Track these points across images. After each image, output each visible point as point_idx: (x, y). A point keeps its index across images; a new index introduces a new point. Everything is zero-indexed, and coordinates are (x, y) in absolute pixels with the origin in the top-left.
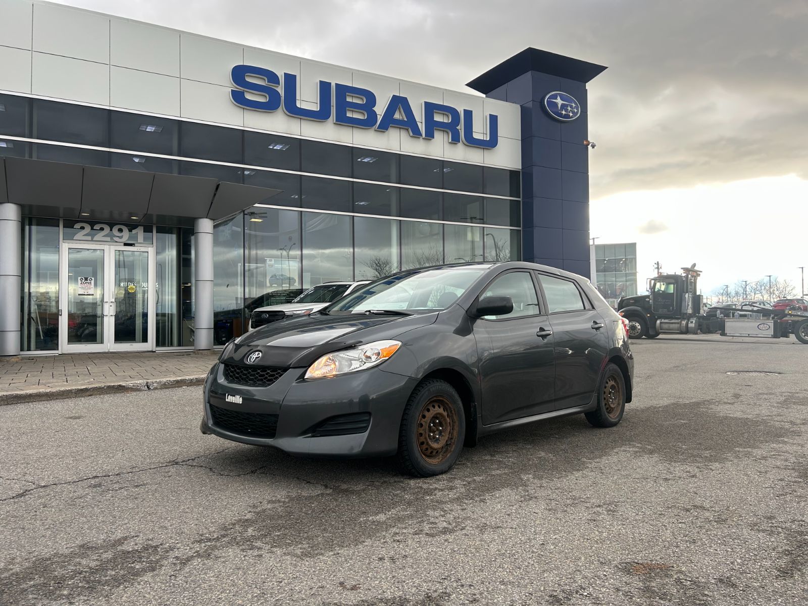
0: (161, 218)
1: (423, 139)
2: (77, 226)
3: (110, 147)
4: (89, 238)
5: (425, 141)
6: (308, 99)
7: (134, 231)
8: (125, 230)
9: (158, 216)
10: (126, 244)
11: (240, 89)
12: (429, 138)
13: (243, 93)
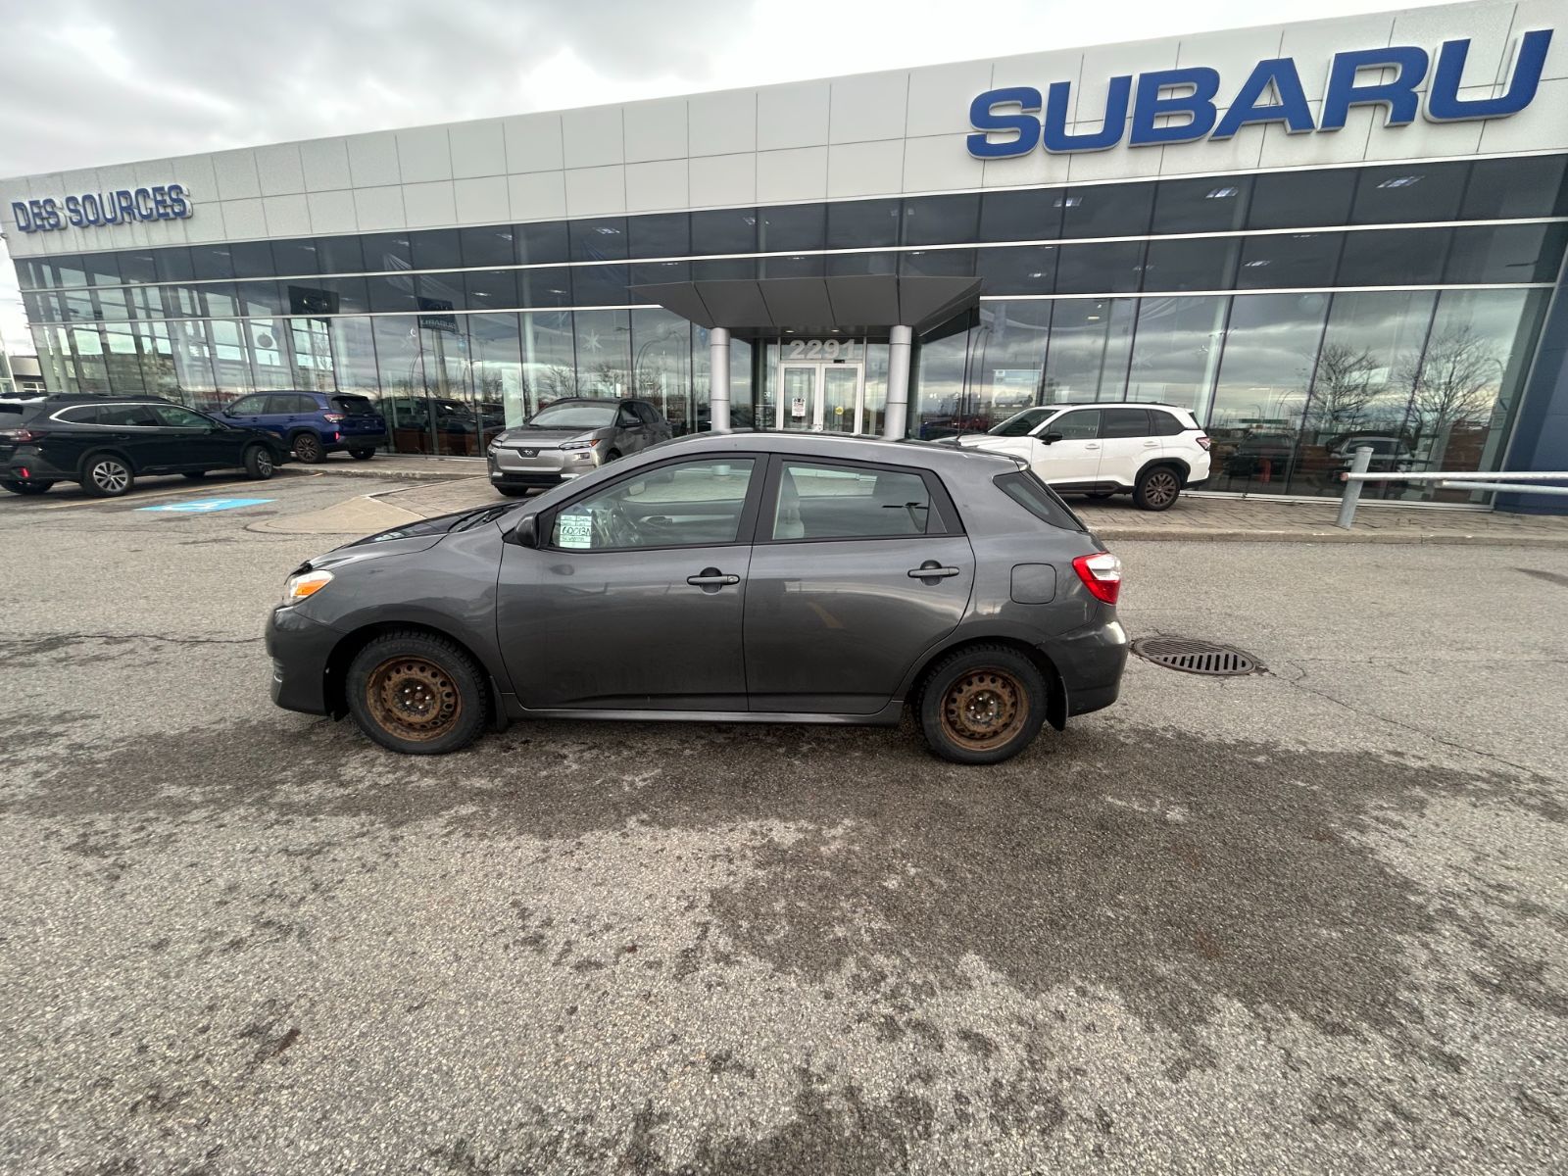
0: (859, 329)
1: (1319, 132)
2: (793, 344)
3: (826, 249)
4: (803, 356)
5: (1322, 136)
6: (1085, 117)
7: (845, 346)
8: (836, 343)
9: (869, 328)
10: (836, 361)
11: (981, 131)
12: (1332, 128)
13: (983, 138)
